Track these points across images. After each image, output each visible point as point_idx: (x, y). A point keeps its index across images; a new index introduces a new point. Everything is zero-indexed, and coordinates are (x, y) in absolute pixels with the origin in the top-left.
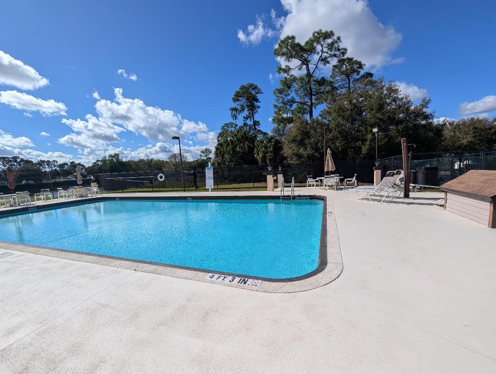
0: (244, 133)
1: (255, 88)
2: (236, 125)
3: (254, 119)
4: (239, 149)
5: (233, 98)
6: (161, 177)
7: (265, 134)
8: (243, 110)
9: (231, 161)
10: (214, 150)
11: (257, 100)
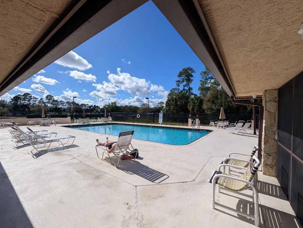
0: (182, 94)
1: (191, 69)
2: (179, 89)
3: (189, 87)
4: (179, 103)
5: (178, 75)
6: (138, 116)
7: (195, 95)
8: (183, 81)
9: (174, 109)
10: (165, 103)
11: (192, 76)
